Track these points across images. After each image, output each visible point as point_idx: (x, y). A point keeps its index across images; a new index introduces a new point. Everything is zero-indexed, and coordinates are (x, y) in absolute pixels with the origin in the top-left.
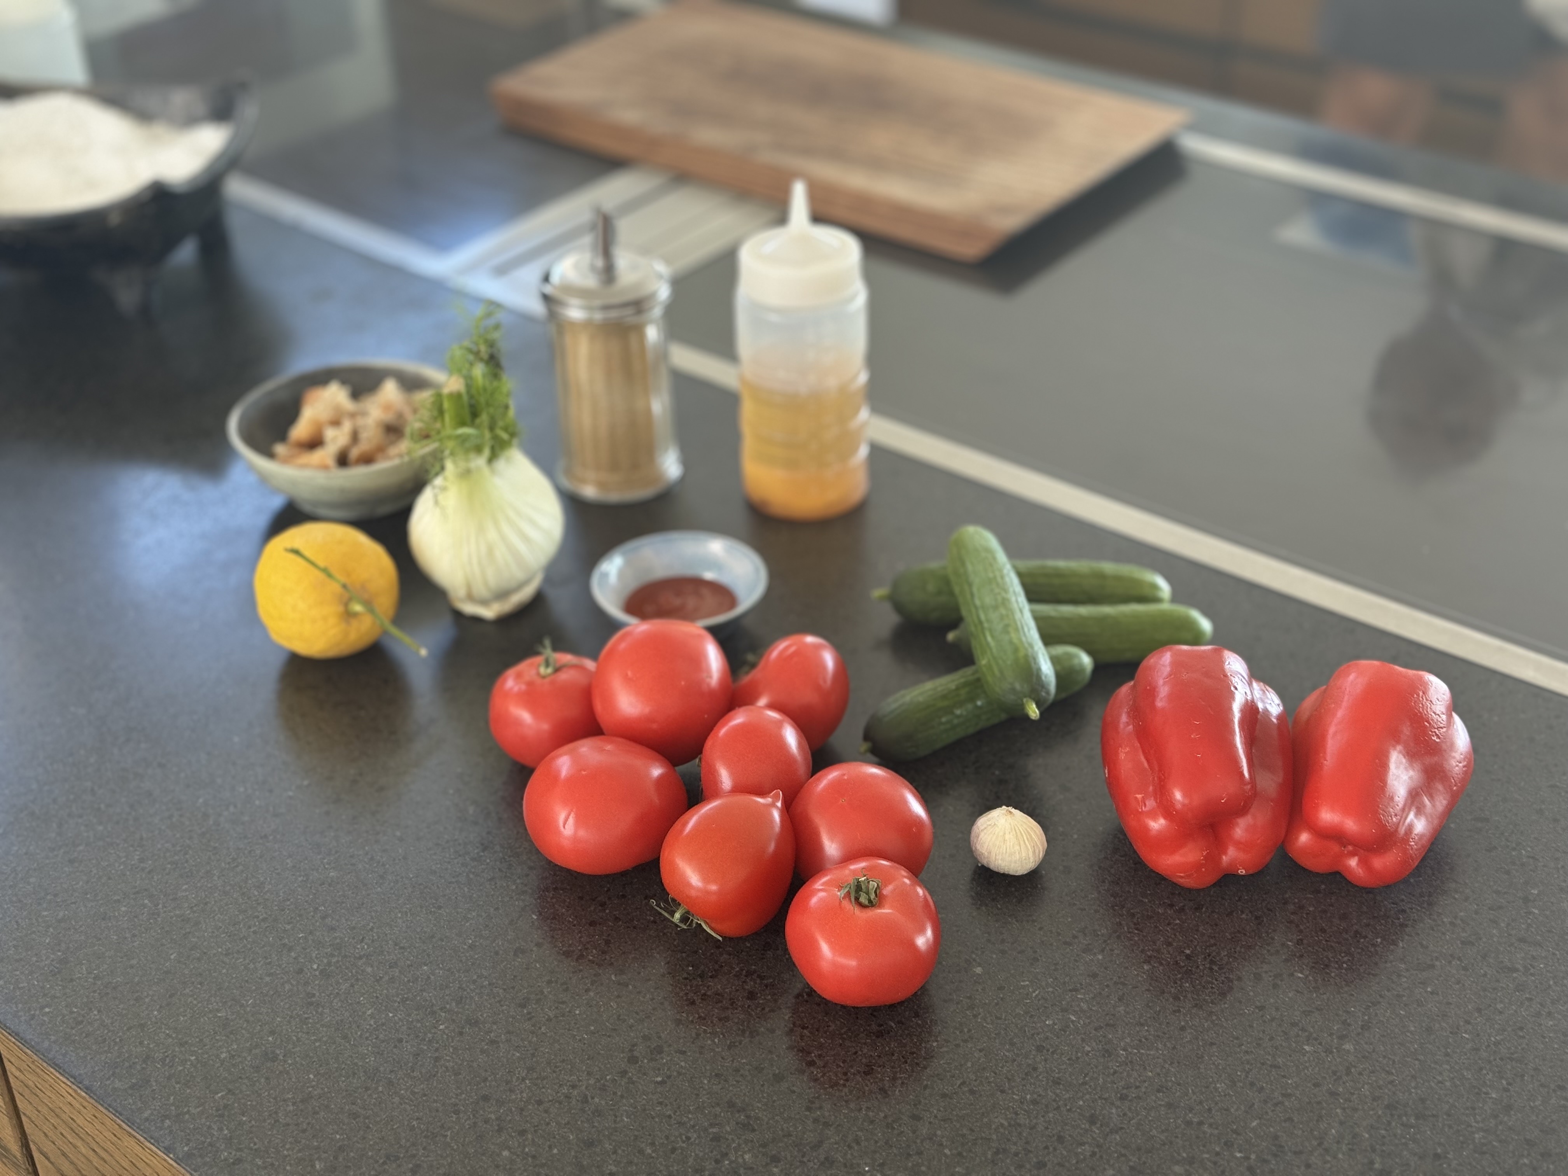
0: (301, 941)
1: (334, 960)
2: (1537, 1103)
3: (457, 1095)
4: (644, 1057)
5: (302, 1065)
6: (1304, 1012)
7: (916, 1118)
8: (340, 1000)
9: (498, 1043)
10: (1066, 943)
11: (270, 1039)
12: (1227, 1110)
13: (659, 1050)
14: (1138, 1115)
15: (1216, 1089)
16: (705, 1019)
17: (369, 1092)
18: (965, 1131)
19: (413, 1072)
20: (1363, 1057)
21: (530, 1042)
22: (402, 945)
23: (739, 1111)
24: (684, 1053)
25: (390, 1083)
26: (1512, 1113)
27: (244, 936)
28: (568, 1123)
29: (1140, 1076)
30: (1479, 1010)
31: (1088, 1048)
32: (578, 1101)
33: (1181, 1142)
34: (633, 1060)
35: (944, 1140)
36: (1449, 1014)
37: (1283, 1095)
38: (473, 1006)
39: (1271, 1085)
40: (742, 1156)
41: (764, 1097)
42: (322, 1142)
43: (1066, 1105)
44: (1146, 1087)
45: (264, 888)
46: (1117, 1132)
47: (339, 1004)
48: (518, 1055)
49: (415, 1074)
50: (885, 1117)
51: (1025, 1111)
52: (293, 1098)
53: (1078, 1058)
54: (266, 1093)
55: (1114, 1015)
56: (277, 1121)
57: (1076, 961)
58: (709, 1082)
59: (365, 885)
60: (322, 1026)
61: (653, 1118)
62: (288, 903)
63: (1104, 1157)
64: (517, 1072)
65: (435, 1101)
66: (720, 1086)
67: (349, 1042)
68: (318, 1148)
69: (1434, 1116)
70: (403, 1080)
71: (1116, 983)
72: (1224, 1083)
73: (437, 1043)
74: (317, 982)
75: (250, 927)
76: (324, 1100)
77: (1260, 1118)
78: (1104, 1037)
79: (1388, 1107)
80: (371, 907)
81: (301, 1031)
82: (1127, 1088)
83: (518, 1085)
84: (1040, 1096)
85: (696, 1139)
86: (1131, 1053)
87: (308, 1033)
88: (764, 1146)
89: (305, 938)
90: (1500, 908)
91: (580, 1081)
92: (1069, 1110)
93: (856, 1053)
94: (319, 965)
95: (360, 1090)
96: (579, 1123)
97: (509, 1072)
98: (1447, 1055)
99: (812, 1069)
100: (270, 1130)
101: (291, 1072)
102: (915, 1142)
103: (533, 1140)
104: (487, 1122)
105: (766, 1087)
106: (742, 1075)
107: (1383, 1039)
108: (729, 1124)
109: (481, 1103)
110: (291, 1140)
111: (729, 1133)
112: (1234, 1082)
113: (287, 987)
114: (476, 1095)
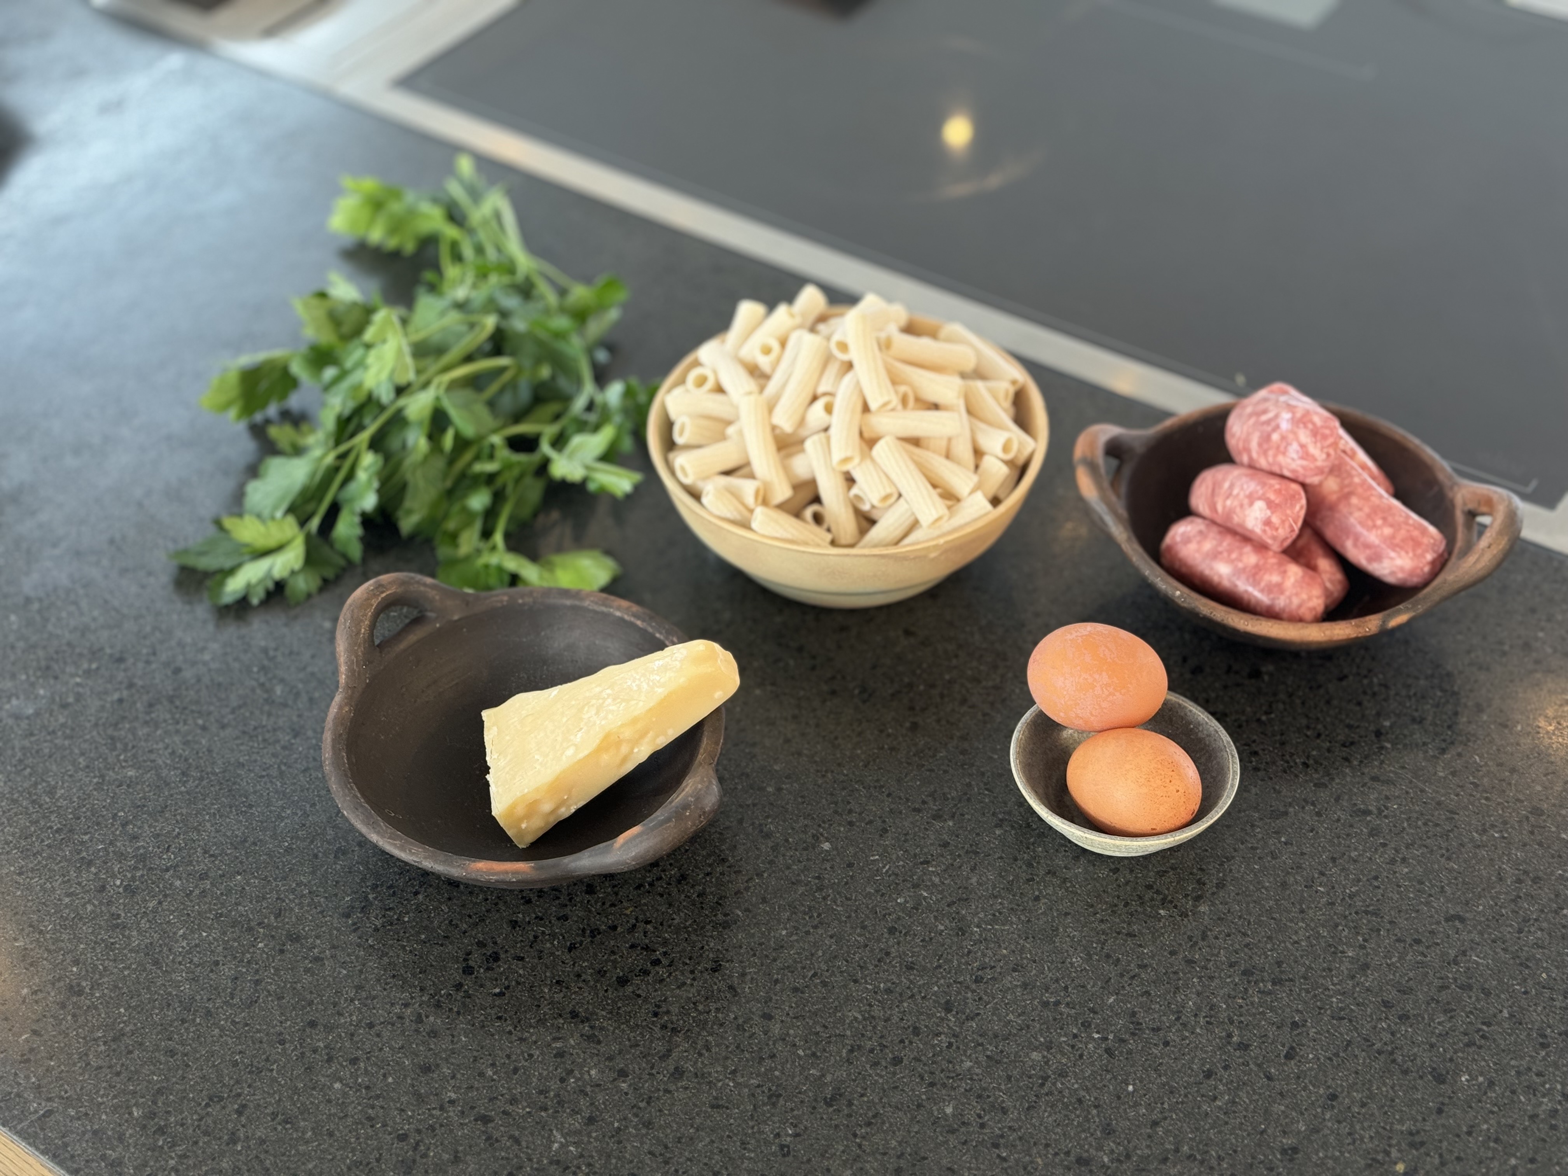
0: (101, 854)
1: (138, 874)
2: (1394, 960)
3: (281, 1022)
4: (480, 967)
5: (111, 998)
6: (1158, 872)
7: (768, 1017)
8: (148, 921)
9: (322, 959)
10: (915, 810)
11: (75, 969)
12: (1083, 987)
13: (496, 958)
14: (994, 998)
15: (1072, 964)
16: (541, 919)
17: (186, 1025)
18: (818, 1029)
19: (232, 999)
20: (1219, 919)
21: (357, 957)
22: (212, 852)
23: (583, 1022)
24: (521, 959)
25: (208, 1013)
26: (1369, 972)
27: (38, 852)
28: (402, 1047)
29: (994, 955)
30: (1334, 860)
31: (942, 928)
32: (412, 1021)
33: (1038, 1026)
34: (468, 970)
35: (796, 1040)
36: (1304, 866)
37: (1139, 966)
38: (294, 919)
39: (1128, 956)
40: (588, 1072)
41: (608, 1004)
42: (139, 1085)
43: (920, 992)
44: (1001, 967)
45: (56, 792)
46: (972, 1019)
47: (148, 926)
48: (345, 972)
49: (235, 1001)
50: (736, 1018)
51: (879, 1001)
52: (104, 1036)
53: (931, 939)
54: (75, 1033)
55: (966, 888)
56: (88, 1064)
57: (926, 829)
58: (550, 990)
59: (167, 784)
60: (131, 951)
61: (493, 1035)
62: (84, 809)
63: (961, 1047)
64: (344, 992)
65: (258, 1031)
66: (562, 995)
67: (160, 968)
68: (134, 1092)
69: (1291, 980)
70: (222, 1008)
71: (967, 852)
72: (1081, 957)
73: (256, 964)
74: (121, 901)
75: (43, 841)
76: (137, 1037)
77: (1117, 994)
78: (958, 913)
79: (1245, 973)
80: (176, 810)
81: (108, 959)
82: (983, 969)
83: (347, 1007)
84: (893, 983)
85: (538, 1056)
86: (985, 929)
87: (115, 960)
88: (609, 1060)
89: (105, 849)
90: (1352, 743)
91: (412, 998)
92: (924, 998)
93: (703, 948)
94: (122, 881)
95: (176, 1024)
96: (414, 1046)
97: (337, 992)
98: (1302, 911)
99: (657, 968)
100: (81, 1074)
101: (100, 1006)
102: (767, 1045)
103: (366, 1069)
104: (315, 1051)
105: (610, 993)
106: (584, 981)
107: (1238, 898)
108: (572, 1037)
109: (308, 1030)
110: (104, 1085)
111: (573, 1047)
112: (1090, 956)
113: (89, 908)
114: (302, 1021)
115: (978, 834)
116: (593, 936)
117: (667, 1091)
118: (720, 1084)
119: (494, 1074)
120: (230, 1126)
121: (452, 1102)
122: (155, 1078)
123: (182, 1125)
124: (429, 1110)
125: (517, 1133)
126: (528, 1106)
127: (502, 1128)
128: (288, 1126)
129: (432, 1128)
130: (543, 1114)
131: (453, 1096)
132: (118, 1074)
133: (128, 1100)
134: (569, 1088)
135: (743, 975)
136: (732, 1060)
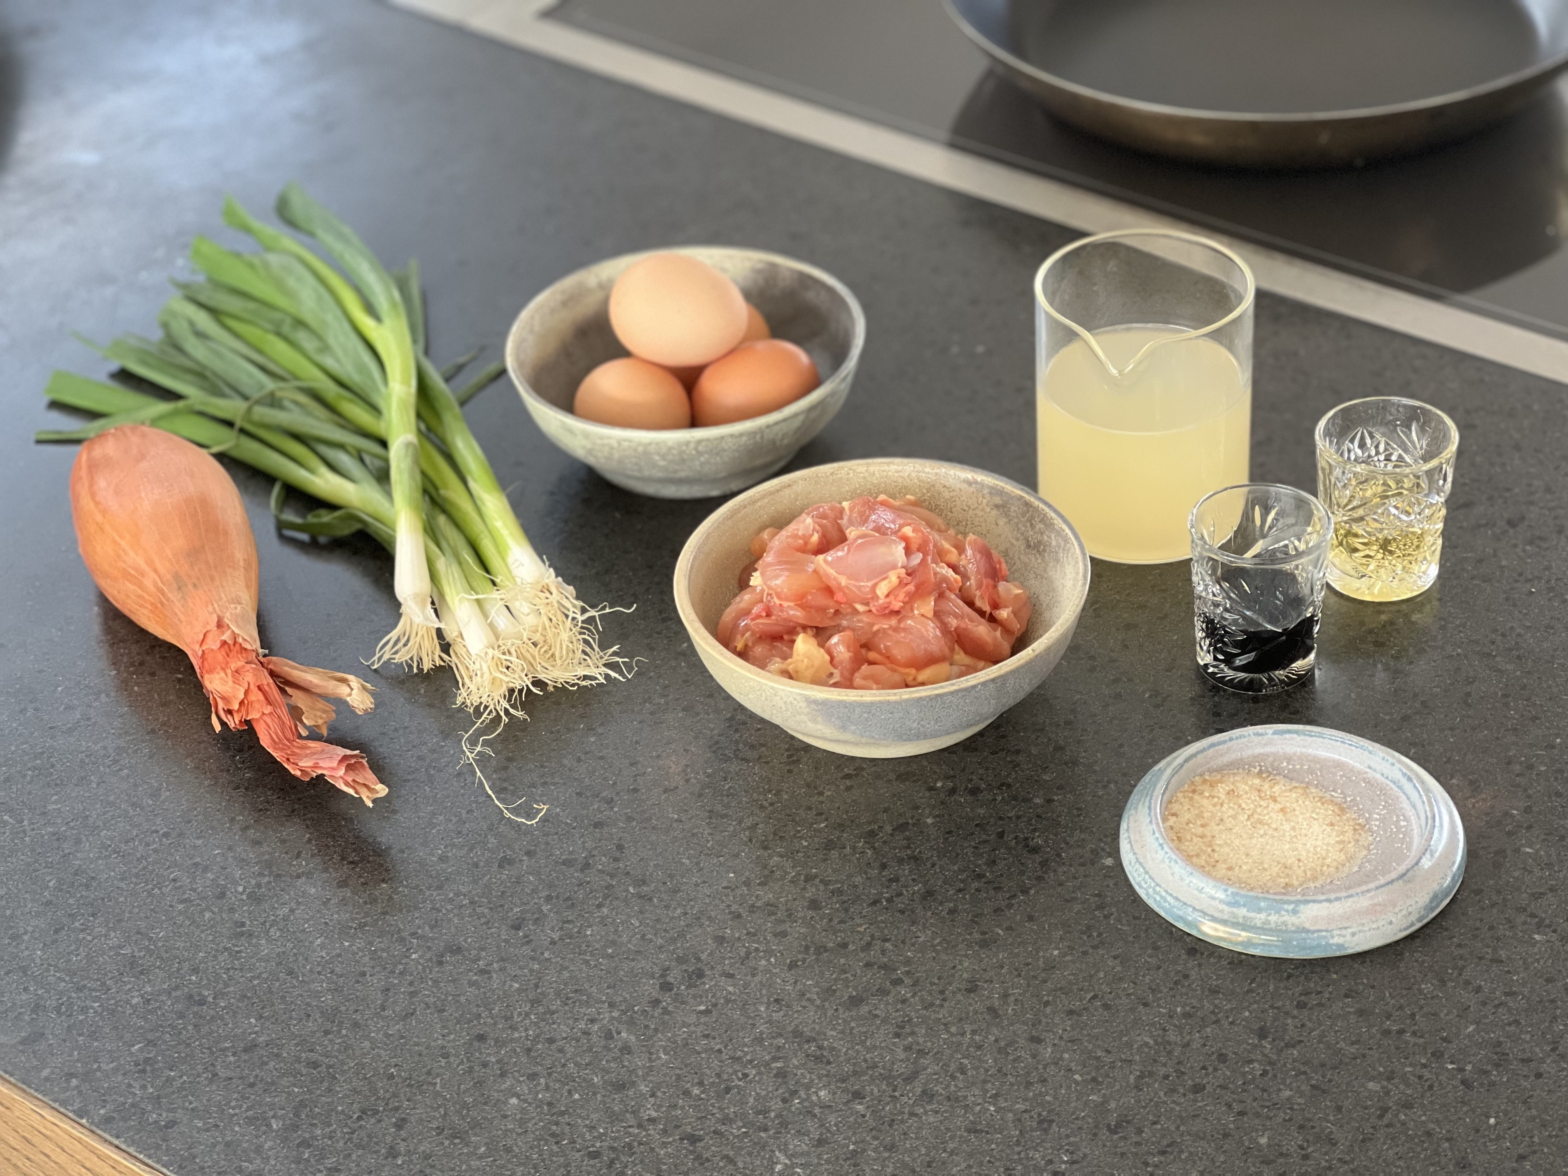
1: (264, 881)
3: (443, 1035)
4: (681, 983)
5: (239, 1007)
6: (1533, 895)
7: (1036, 1040)
8: (279, 929)
9: (489, 972)
11: (194, 978)
12: (1435, 1015)
13: (700, 975)
14: (1320, 1025)
15: (1420, 990)
16: (755, 935)
17: (330, 1036)
18: (1099, 1053)
19: (387, 1011)
21: (531, 970)
23: (808, 1041)
24: (732, 976)
25: (356, 1024)
28: (590, 1063)
32: (600, 1037)
33: (1376, 1055)
34: (666, 987)
35: (1072, 1064)
37: (1507, 994)
38: (453, 930)
39: (1491, 983)
40: (816, 1093)
41: (839, 1024)
42: (277, 1096)
43: (1227, 1017)
46: (1294, 1046)
47: (278, 934)
48: (517, 986)
49: (390, 1013)
50: (996, 1041)
51: (1176, 1026)
52: (233, 1047)
54: (197, 1043)
56: (215, 1075)
58: (767, 1008)
60: (260, 960)
61: (698, 1053)
63: (1279, 1075)
64: (518, 1006)
65: (417, 1044)
68: (272, 1104)
70: (372, 1020)
73: (411, 975)
74: (245, 908)
76: (272, 1048)
77: (1477, 1023)
81: (233, 968)
82: (1306, 994)
83: (522, 1021)
84: (1193, 1007)
85: (755, 1076)
87: (241, 969)
88: (843, 1080)
91: (599, 1014)
92: (1231, 1023)
93: (955, 967)
94: (245, 887)
95: (318, 1035)
96: (604, 1063)
97: (508, 1006)
99: (898, 988)
100: (207, 1086)
101: (226, 1016)
102: (1037, 1068)
103: (547, 1085)
104: (485, 1065)
105: (840, 1012)
106: (809, 1000)
108: (796, 1056)
109: (476, 1044)
110: (236, 1096)
113: (208, 915)
114: (468, 1034)
116: (818, 954)
117: (912, 1114)
118: (978, 1108)
119: (702, 1092)
120: (388, 1139)
121: (652, 1120)
122: (296, 1090)
123: (331, 1138)
124: (625, 1127)
125: (731, 1153)
126: (744, 1126)
127: (713, 1148)
128: (457, 1141)
129: (629, 1146)
130: (763, 1134)
131: (654, 1114)
132: (252, 1085)
133: (265, 1112)
134: (793, 1109)
135: (1005, 996)
136: (993, 1084)
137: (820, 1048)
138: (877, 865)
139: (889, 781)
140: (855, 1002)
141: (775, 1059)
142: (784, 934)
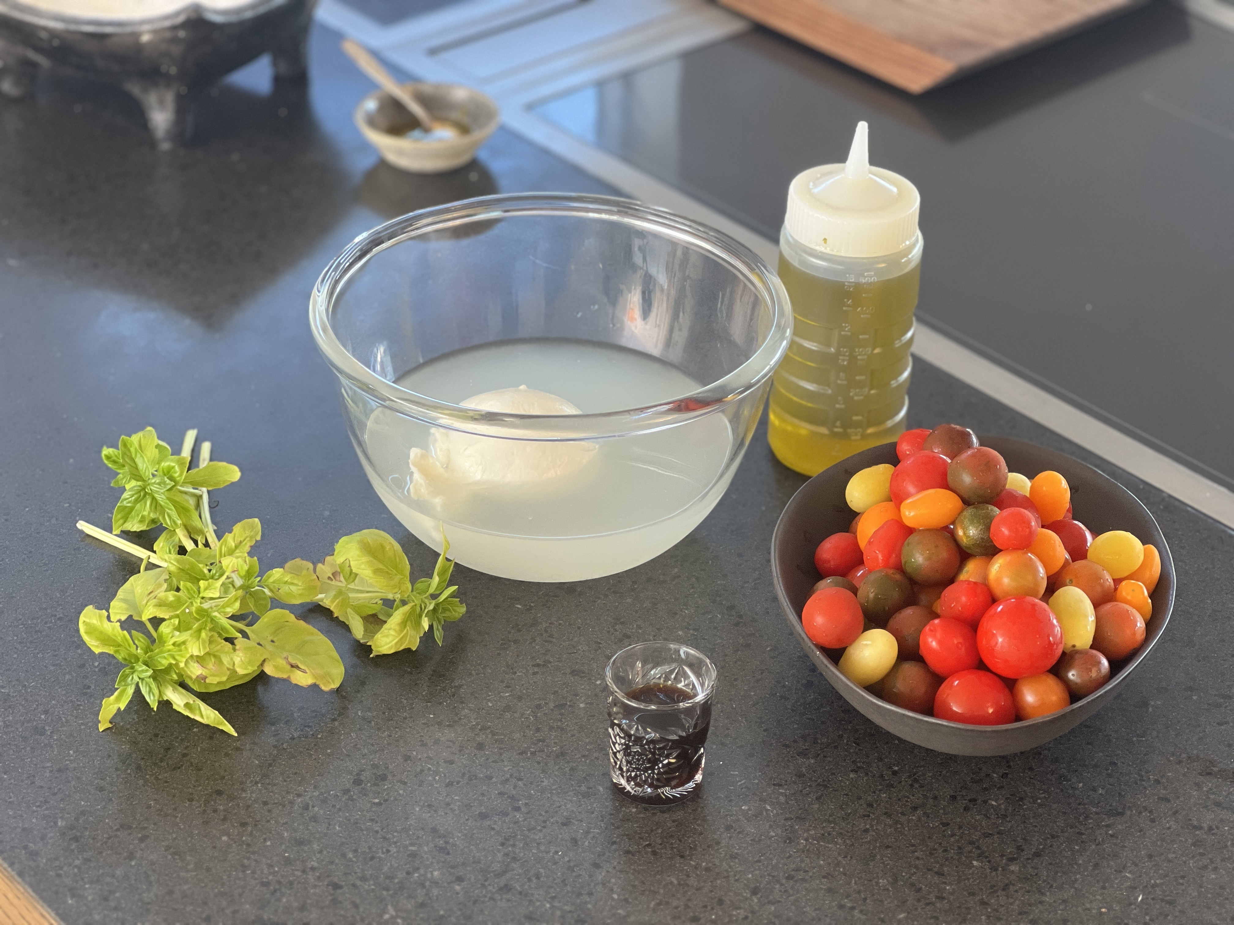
3: (194, 787)
4: (368, 782)
5: (64, 743)
6: (984, 834)
7: (596, 866)
9: (242, 750)
11: (43, 717)
13: (384, 778)
14: (797, 893)
15: (877, 883)
19: (161, 762)
20: (1025, 878)
23: (440, 837)
24: (405, 783)
28: (285, 824)
29: (811, 863)
30: (1150, 856)
31: (773, 834)
32: (299, 807)
34: (358, 782)
35: (615, 887)
36: (1121, 855)
37: (937, 897)
39: (930, 888)
40: (432, 872)
42: (68, 805)
43: (735, 876)
44: (814, 873)
46: (773, 904)
50: (569, 861)
51: (697, 875)
52: (52, 767)
53: (760, 840)
54: (29, 760)
55: (807, 810)
56: (33, 783)
57: (789, 761)
58: (420, 810)
61: (362, 830)
64: (252, 776)
65: (174, 788)
68: (63, 809)
70: (151, 767)
71: (819, 785)
72: (888, 880)
74: (95, 677)
75: (46, 623)
76: (77, 773)
77: (909, 913)
78: (791, 827)
81: (71, 714)
82: (797, 870)
83: (250, 787)
84: (715, 865)
85: (395, 853)
86: (811, 843)
87: (76, 717)
88: (452, 867)
91: (305, 791)
92: (737, 880)
93: (560, 807)
96: (296, 825)
97: (245, 775)
99: (516, 813)
100: (25, 789)
101: (55, 746)
102: (589, 885)
103: (252, 832)
104: (215, 811)
105: (470, 821)
106: (451, 809)
107: (1050, 867)
108: (427, 845)
109: (214, 796)
110: (41, 799)
111: (426, 853)
112: (896, 880)
113: (67, 677)
114: (211, 789)
115: (834, 774)
116: (471, 780)
117: (491, 899)
118: (538, 903)
119: (354, 857)
120: (131, 847)
121: (313, 869)
122: (83, 803)
123: (94, 839)
124: (293, 870)
125: (358, 901)
126: (374, 885)
127: (348, 895)
128: (177, 857)
129: (291, 883)
130: (385, 893)
131: (315, 864)
132: (55, 794)
133: (57, 814)
134: (412, 880)
135: (587, 832)
136: (555, 889)
137: (447, 843)
138: (534, 728)
139: (564, 674)
140: (483, 816)
141: (412, 844)
142: (451, 762)
